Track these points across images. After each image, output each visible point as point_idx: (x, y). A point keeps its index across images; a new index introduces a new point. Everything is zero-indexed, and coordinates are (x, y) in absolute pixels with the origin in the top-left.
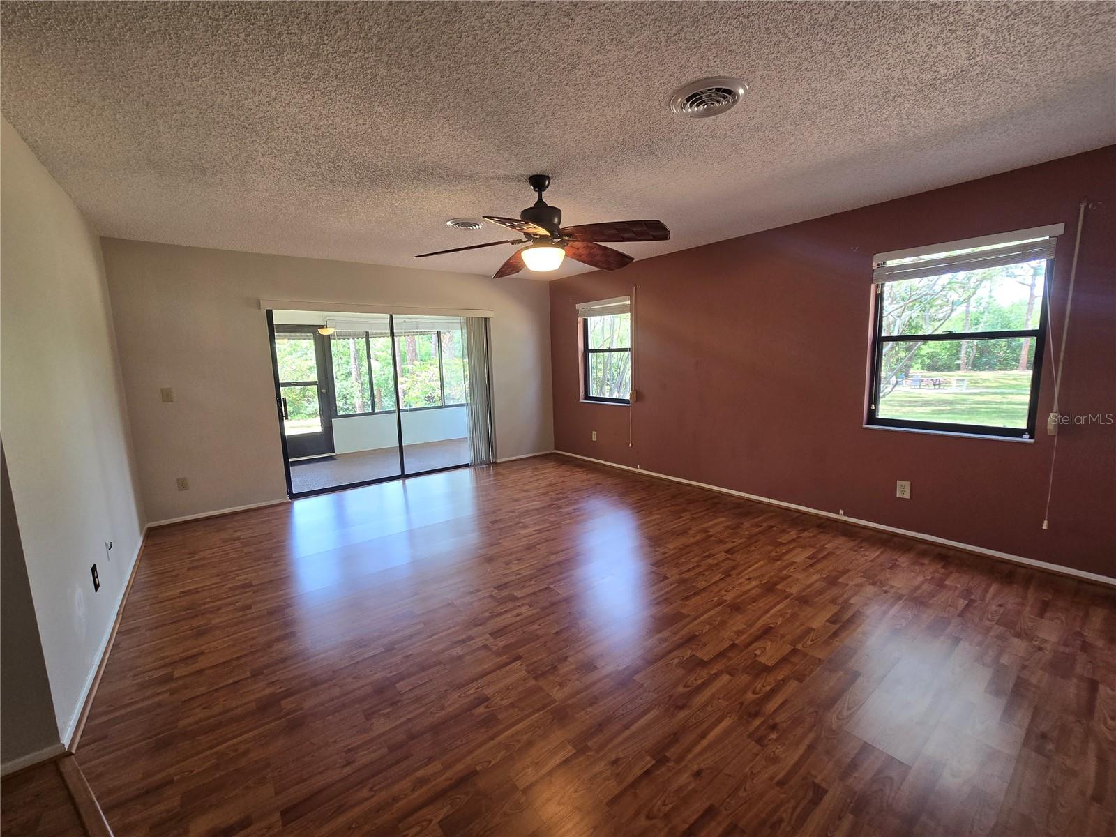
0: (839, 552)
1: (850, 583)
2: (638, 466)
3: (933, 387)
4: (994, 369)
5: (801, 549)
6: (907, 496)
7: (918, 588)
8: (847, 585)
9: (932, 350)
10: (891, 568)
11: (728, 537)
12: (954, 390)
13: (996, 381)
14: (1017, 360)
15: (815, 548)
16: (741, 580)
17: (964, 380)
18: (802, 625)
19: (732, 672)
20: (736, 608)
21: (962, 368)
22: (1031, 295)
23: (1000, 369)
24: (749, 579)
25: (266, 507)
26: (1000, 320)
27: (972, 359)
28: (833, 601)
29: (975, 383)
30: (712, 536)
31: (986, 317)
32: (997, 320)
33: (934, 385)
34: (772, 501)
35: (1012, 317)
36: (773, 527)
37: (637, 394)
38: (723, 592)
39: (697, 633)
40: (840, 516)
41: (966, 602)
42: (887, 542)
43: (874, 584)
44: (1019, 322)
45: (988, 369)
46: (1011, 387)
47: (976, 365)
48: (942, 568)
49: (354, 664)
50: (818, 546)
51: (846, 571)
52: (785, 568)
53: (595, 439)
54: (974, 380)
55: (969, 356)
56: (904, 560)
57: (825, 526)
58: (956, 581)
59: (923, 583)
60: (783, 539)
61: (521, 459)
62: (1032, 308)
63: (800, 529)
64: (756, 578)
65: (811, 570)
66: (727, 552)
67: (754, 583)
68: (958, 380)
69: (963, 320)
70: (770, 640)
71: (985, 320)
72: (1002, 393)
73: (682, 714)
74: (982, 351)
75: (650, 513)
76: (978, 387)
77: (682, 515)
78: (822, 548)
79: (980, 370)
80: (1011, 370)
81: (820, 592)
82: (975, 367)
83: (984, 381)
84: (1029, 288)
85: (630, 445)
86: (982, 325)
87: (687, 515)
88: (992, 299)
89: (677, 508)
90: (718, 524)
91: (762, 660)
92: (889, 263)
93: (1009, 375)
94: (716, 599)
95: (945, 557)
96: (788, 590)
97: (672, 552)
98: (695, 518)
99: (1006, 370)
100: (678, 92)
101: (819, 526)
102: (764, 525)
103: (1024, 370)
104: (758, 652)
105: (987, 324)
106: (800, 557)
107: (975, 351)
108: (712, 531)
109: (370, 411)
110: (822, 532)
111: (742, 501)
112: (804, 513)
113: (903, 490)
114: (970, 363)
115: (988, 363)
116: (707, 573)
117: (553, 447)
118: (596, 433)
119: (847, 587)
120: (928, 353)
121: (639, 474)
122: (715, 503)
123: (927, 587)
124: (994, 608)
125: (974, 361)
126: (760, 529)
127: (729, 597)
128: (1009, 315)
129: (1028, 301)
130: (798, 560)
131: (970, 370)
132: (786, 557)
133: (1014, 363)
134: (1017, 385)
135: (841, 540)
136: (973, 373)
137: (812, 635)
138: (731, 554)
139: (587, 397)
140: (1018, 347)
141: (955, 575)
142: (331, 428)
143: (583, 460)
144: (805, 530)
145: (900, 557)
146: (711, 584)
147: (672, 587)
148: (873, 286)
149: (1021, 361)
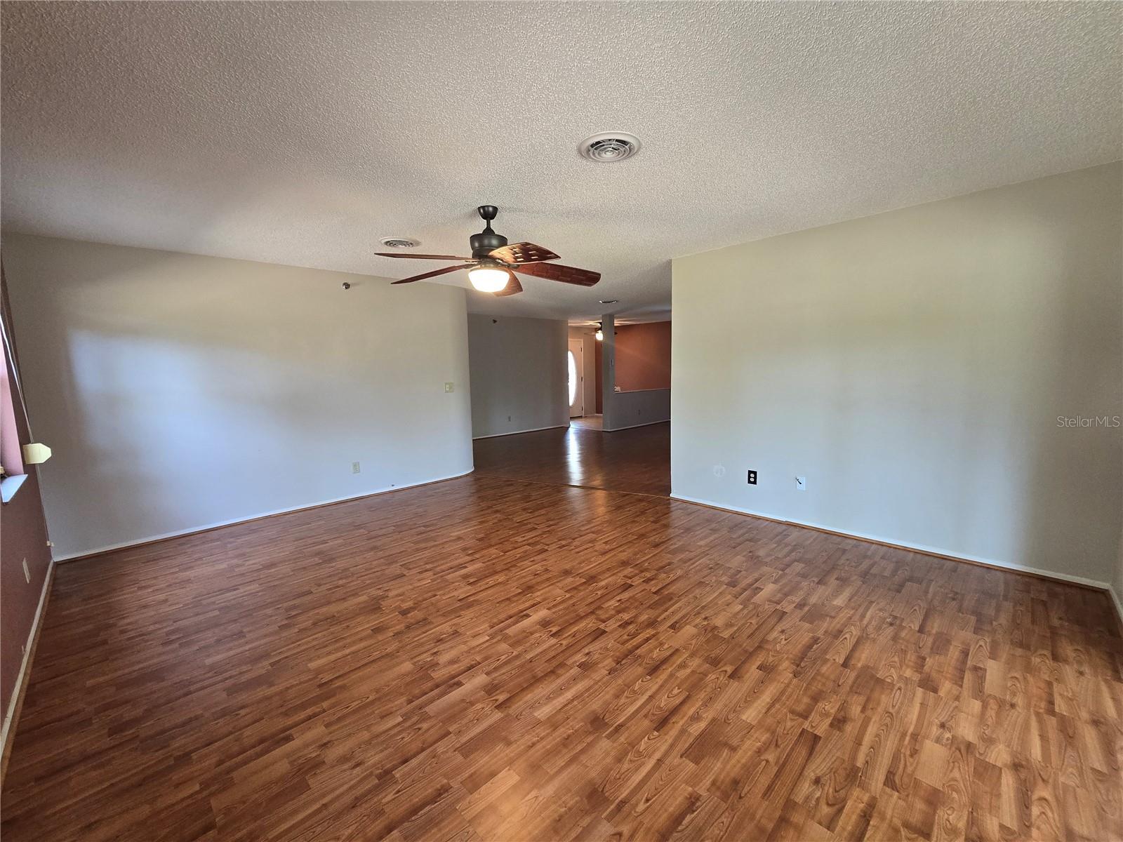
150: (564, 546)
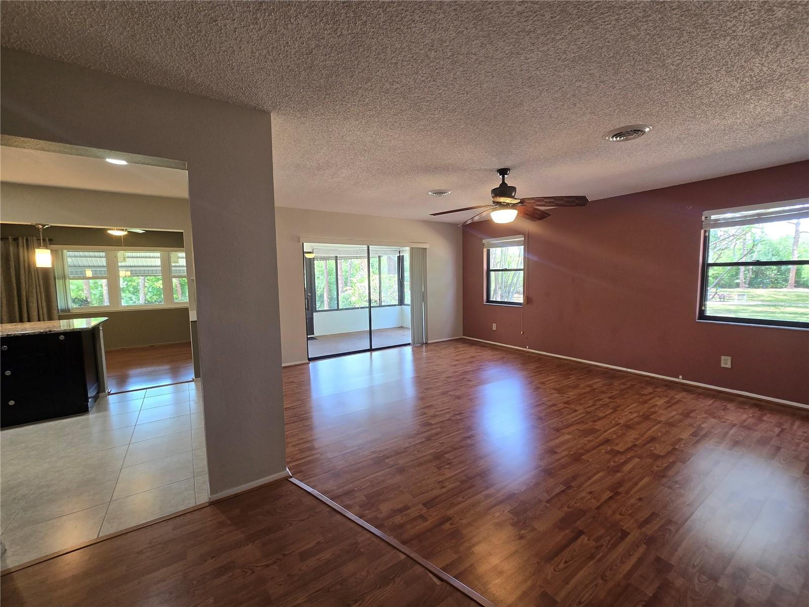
0: (685, 400)
1: (698, 417)
2: (527, 347)
3: (719, 300)
4: (767, 288)
5: (658, 398)
6: (729, 366)
7: (745, 420)
8: (697, 417)
9: (716, 272)
10: (723, 410)
11: (606, 390)
12: (736, 302)
13: (769, 296)
14: (786, 280)
15: (667, 397)
16: (626, 413)
17: (744, 295)
18: (674, 437)
19: (640, 457)
20: (628, 427)
21: (740, 286)
22: (797, 231)
23: (772, 288)
24: (630, 413)
25: (296, 365)
26: (771, 250)
27: (748, 279)
28: (691, 425)
29: (752, 297)
30: (596, 389)
31: (759, 247)
32: (769, 249)
33: (720, 299)
34: (629, 370)
35: (781, 248)
36: (635, 385)
37: (528, 299)
38: (617, 419)
39: (610, 438)
40: (680, 380)
41: (780, 429)
42: (716, 395)
43: (714, 418)
44: (786, 251)
45: (762, 287)
46: (782, 301)
47: (752, 284)
48: (759, 411)
49: (414, 445)
50: (669, 396)
51: (694, 411)
52: (652, 407)
53: (494, 328)
54: (750, 295)
55: (746, 277)
56: (730, 406)
57: (670, 385)
58: (770, 419)
59: (748, 418)
60: (644, 392)
61: (442, 342)
62: (798, 241)
63: (653, 387)
64: (635, 412)
65: (670, 409)
66: (610, 398)
67: (635, 415)
68: (739, 295)
69: (741, 249)
70: (657, 443)
71: (758, 249)
72: (775, 306)
73: (619, 475)
74: (756, 274)
75: (548, 375)
76: (755, 301)
77: (570, 377)
78: (672, 398)
79: (755, 288)
80: (781, 288)
81: (680, 421)
82: (751, 286)
83: (760, 296)
84: (795, 226)
85: (522, 333)
86: (756, 253)
87: (573, 377)
88: (764, 234)
89: (564, 373)
90: (597, 383)
91: (656, 452)
92: (713, 217)
93: (780, 292)
94: (613, 422)
95: (759, 405)
96: (658, 419)
97: (573, 397)
98: (580, 379)
99: (776, 288)
100: (611, 131)
101: (666, 385)
102: (629, 384)
103: (791, 288)
104: (652, 449)
105: (760, 253)
106: (660, 402)
107: (751, 273)
108: (595, 386)
109: (336, 308)
110: (669, 389)
111: (606, 370)
112: (653, 378)
113: (726, 362)
114: (747, 282)
115: (762, 282)
116: (601, 409)
117: (462, 335)
118: (495, 325)
119: (697, 419)
120: (713, 274)
121: (528, 352)
122: (590, 371)
123: (751, 421)
124: (800, 433)
125: (750, 281)
126: (625, 387)
127: (622, 421)
128: (778, 246)
129: (794, 236)
130: (658, 403)
131: (747, 288)
132: (650, 402)
133: (784, 283)
134: (787, 299)
135: (684, 394)
136: (751, 290)
137: (683, 442)
138: (613, 399)
139: (488, 301)
140: (786, 271)
141: (768, 415)
142: (312, 318)
143: (485, 343)
144: (658, 387)
145: (727, 404)
146: (607, 415)
147: (583, 415)
148: (702, 231)
149: (790, 281)
150: (459, 414)
